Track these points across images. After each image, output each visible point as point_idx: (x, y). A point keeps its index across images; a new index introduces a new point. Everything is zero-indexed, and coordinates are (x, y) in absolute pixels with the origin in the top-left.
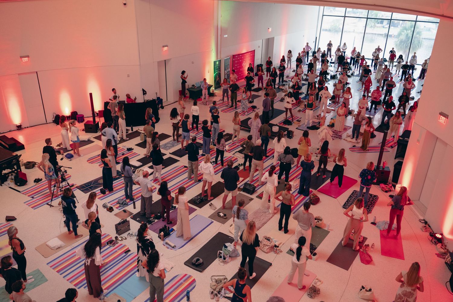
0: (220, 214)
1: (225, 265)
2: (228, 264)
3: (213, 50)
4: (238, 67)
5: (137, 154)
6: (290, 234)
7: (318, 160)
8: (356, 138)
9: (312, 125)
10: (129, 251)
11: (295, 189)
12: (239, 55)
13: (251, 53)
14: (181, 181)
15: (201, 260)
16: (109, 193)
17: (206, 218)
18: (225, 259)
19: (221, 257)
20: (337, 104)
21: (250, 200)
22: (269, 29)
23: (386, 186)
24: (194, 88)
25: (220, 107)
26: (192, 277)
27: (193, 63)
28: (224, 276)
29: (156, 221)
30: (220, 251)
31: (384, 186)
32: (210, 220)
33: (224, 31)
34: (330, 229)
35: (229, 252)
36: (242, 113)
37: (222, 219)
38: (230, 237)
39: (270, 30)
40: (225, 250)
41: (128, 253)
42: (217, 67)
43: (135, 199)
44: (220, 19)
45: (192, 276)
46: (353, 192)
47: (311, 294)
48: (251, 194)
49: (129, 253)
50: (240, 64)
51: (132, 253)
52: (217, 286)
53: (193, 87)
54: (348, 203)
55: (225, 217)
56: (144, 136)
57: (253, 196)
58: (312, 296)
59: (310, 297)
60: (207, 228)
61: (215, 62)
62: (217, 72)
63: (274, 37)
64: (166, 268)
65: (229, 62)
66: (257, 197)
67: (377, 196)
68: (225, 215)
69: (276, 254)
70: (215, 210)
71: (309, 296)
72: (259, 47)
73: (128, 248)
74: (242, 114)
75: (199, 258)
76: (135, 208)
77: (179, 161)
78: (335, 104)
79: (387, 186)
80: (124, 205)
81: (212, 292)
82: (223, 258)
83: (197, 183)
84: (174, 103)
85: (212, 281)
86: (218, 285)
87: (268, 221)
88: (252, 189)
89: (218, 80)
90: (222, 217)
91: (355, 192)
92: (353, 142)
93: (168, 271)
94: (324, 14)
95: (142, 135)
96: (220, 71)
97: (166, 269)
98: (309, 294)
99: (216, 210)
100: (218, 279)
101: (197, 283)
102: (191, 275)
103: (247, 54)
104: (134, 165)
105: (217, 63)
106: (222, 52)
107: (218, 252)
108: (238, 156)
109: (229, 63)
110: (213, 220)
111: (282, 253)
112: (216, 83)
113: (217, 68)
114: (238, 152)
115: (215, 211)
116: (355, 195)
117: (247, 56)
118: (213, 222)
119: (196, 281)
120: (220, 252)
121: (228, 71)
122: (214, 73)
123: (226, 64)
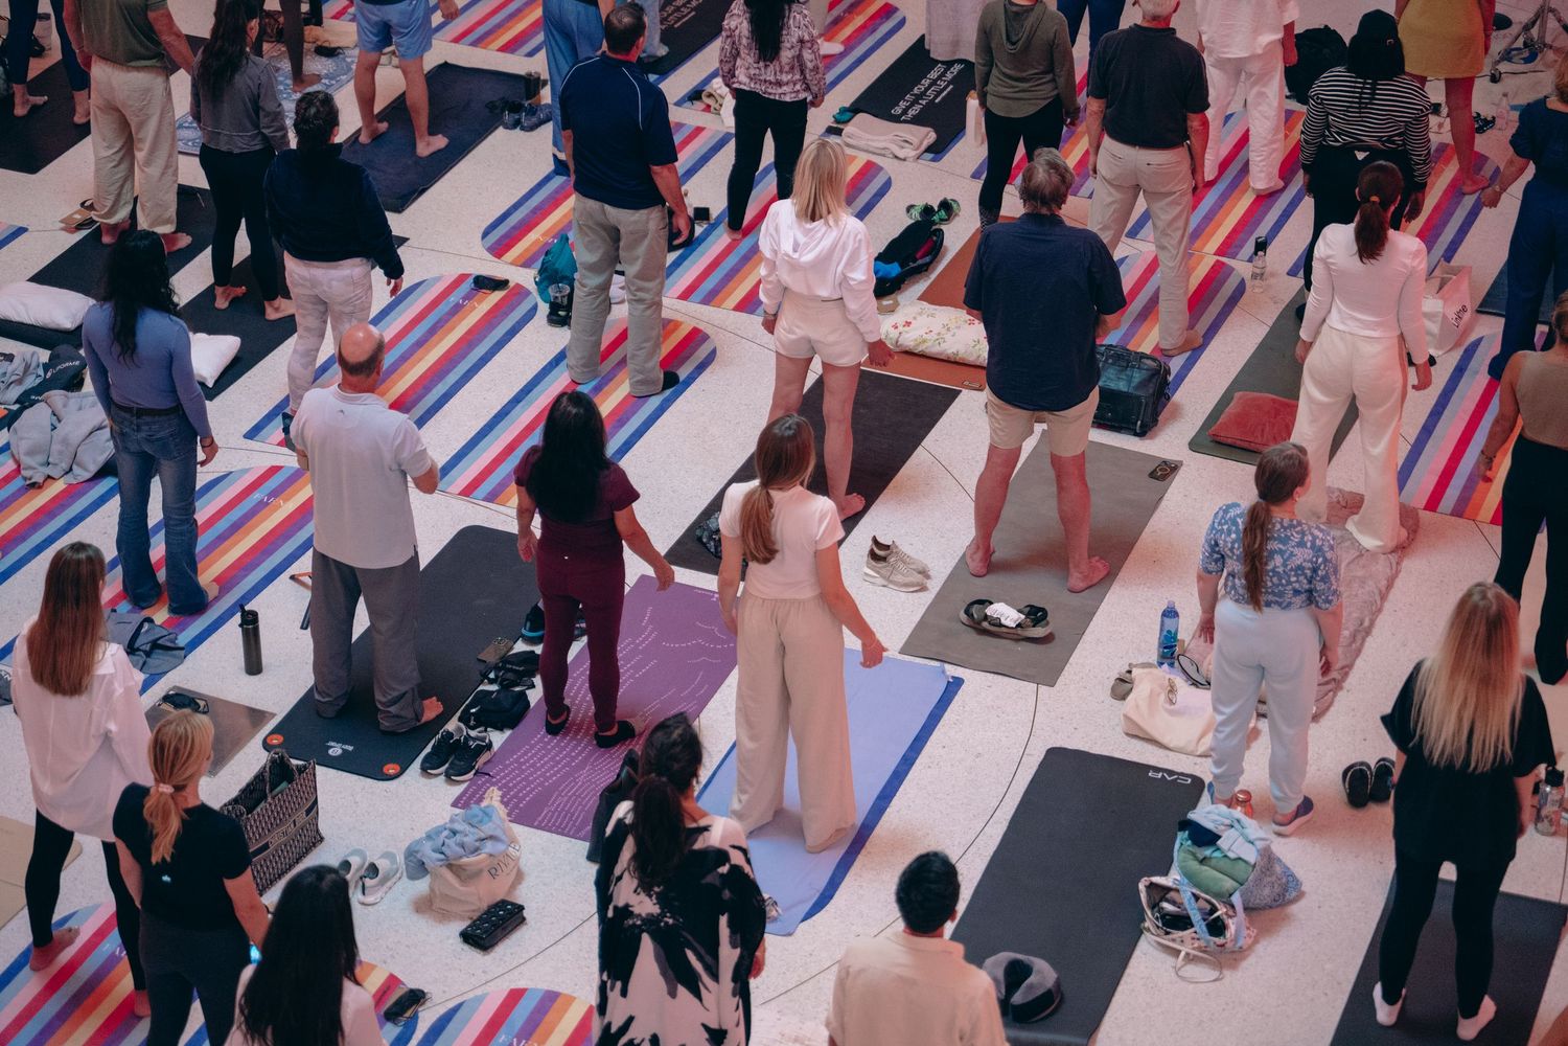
0: (991, 611)
1: (1227, 973)
2: (1245, 964)
10: (416, 998)
11: (1455, 347)
14: (517, 400)
15: (1044, 973)
18: (1217, 928)
19: (1179, 922)
21: (1152, 475)
29: (498, 738)
30: (1157, 879)
35: (1240, 869)
37: (1022, 647)
38: (1157, 769)
40: (1203, 861)
43: (217, 599)
48: (1142, 434)
51: (442, 1010)
55: (1039, 631)
57: (1157, 441)
60: (937, 733)
66: (1195, 445)
68: (1036, 615)
70: (923, 588)
73: (392, 981)
76: (254, 665)
80: (148, 654)
82: (1200, 925)
83: (655, 402)
87: (1380, 610)
88: (1143, 384)
90: (1015, 635)
99: (935, 586)
104: (27, 320)
107: (1142, 886)
108: (879, 142)
110: (952, 671)
114: (855, 109)
115: (927, 598)
118: (955, 685)
120: (1152, 886)
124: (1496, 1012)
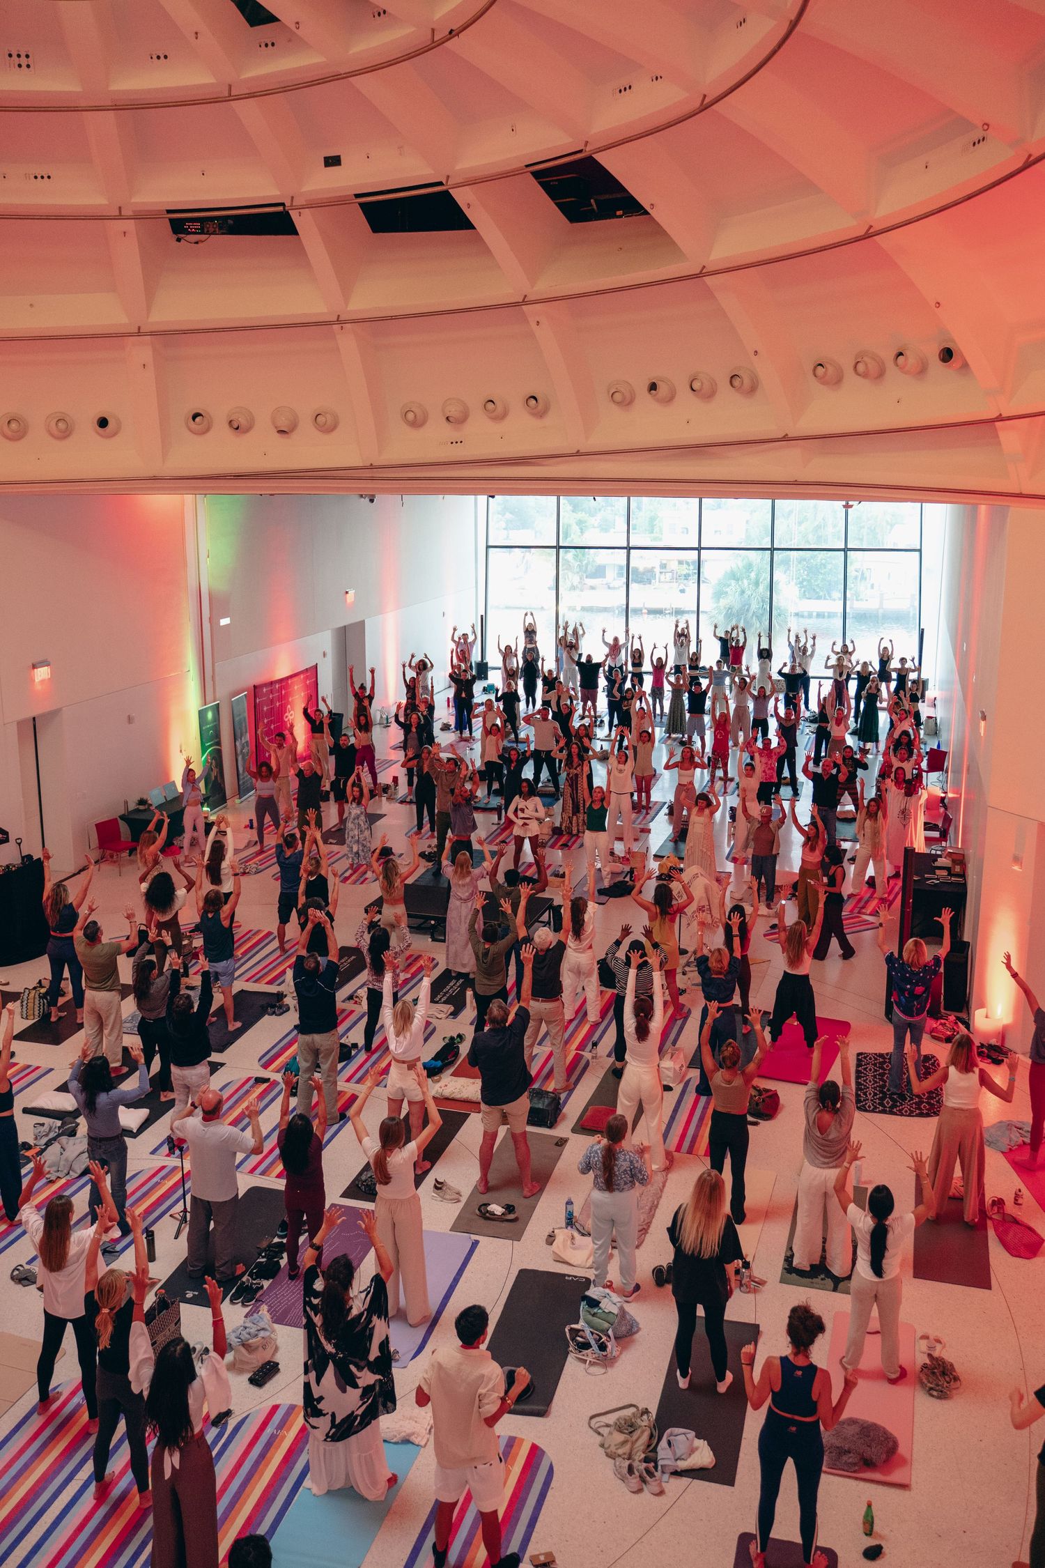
0: (489, 1208)
1: (609, 1369)
2: (617, 1364)
3: (192, 671)
4: (272, 727)
5: (38, 1068)
6: (752, 1221)
7: (697, 985)
8: (767, 900)
9: (612, 882)
11: (681, 1082)
12: (272, 683)
13: (307, 678)
16: (11, 1226)
17: (444, 1234)
18: (603, 1347)
19: (586, 1346)
20: (644, 811)
21: (557, 1145)
22: (347, 592)
23: (941, 1024)
24: (145, 810)
25: (263, 867)
26: (522, 1440)
27: (130, 720)
28: (631, 1405)
29: (266, 1283)
30: (573, 1326)
31: (935, 1026)
32: (465, 1240)
33: (219, 604)
34: (863, 1180)
35: (611, 1318)
36: (351, 875)
37: (505, 1224)
38: (569, 1276)
39: (351, 597)
40: (594, 1315)
41: (226, 1423)
42: (210, 729)
44: (207, 565)
45: (519, 1435)
46: (858, 1060)
47: (938, 1385)
48: (551, 1127)
49: (232, 1423)
50: (278, 714)
51: (240, 1418)
52: (633, 1443)
53: (142, 807)
54: (865, 1094)
55: (511, 1216)
56: (40, 997)
57: (558, 1129)
58: (942, 1391)
59: (939, 1398)
60: (469, 1267)
61: (202, 714)
62: (211, 746)
63: (363, 621)
64: (413, 1434)
65: (244, 711)
66: (574, 1130)
67: (934, 1057)
68: (510, 1208)
69: (751, 1296)
70: (459, 1201)
71: (935, 1393)
72: (324, 655)
74: (353, 878)
75: (513, 1368)
77: (222, 1065)
78: (639, 812)
79: (943, 1021)
81: (631, 1470)
82: (595, 1346)
83: (336, 1127)
84: (79, 873)
85: (599, 1434)
86: (635, 1437)
88: (550, 1105)
89: (216, 777)
90: (502, 1219)
91: (865, 1058)
92: (766, 916)
93: (423, 1443)
94: (490, 544)
95: (32, 995)
96: (219, 743)
97: (413, 1439)
98: (931, 1389)
99: (464, 1199)
100: (618, 1420)
101: (552, 1454)
102: (513, 1434)
103: (295, 679)
105: (210, 715)
106: (217, 678)
107: (567, 1330)
109: (246, 714)
110: (474, 1237)
111: (766, 1287)
112: (212, 788)
113: (211, 736)
115: (461, 1205)
116: (870, 1067)
117: (296, 687)
118: (477, 1242)
119: (543, 1452)
120: (571, 1330)
121: (243, 741)
122: (203, 752)
123: (237, 719)
124: (734, 1378)
